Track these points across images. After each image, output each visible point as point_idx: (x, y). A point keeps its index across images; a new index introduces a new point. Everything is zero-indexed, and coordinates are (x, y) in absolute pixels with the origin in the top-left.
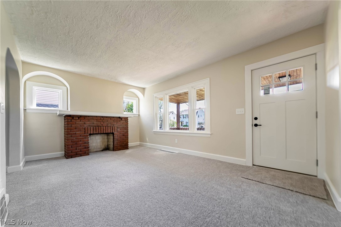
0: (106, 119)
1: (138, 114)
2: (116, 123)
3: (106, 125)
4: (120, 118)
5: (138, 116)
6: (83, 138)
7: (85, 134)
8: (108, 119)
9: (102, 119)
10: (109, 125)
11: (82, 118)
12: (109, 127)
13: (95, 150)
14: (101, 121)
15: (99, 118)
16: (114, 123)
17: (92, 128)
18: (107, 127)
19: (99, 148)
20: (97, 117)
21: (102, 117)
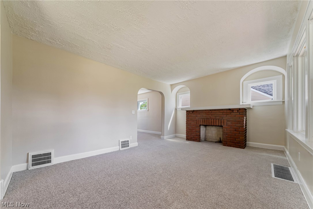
0: (214, 112)
1: (281, 100)
2: (225, 116)
3: (214, 118)
4: (230, 109)
5: (282, 103)
6: (195, 128)
7: (197, 124)
8: (216, 112)
9: (210, 112)
10: (217, 118)
11: (194, 112)
12: (217, 120)
13: (210, 140)
14: (210, 114)
15: (208, 111)
16: (223, 116)
17: (201, 120)
18: (215, 120)
19: (214, 139)
20: (206, 110)
21: (210, 110)
